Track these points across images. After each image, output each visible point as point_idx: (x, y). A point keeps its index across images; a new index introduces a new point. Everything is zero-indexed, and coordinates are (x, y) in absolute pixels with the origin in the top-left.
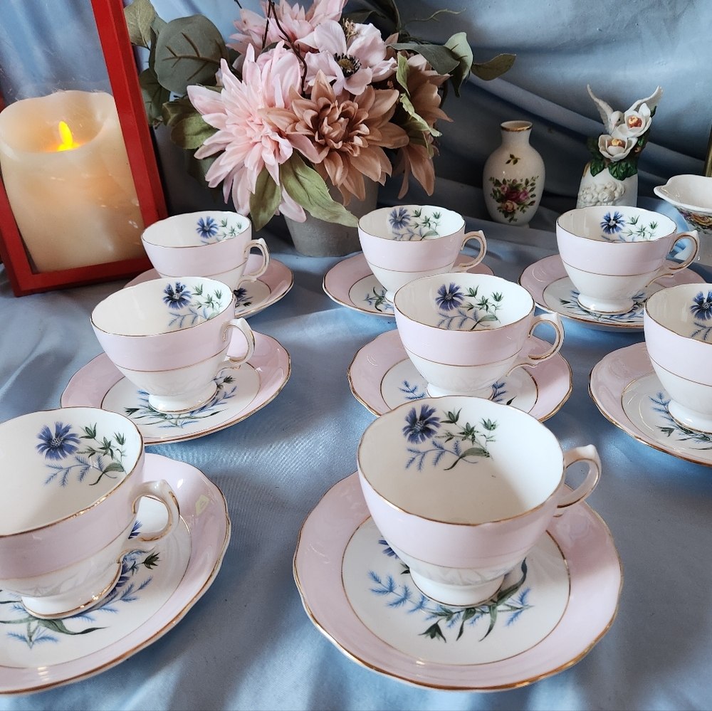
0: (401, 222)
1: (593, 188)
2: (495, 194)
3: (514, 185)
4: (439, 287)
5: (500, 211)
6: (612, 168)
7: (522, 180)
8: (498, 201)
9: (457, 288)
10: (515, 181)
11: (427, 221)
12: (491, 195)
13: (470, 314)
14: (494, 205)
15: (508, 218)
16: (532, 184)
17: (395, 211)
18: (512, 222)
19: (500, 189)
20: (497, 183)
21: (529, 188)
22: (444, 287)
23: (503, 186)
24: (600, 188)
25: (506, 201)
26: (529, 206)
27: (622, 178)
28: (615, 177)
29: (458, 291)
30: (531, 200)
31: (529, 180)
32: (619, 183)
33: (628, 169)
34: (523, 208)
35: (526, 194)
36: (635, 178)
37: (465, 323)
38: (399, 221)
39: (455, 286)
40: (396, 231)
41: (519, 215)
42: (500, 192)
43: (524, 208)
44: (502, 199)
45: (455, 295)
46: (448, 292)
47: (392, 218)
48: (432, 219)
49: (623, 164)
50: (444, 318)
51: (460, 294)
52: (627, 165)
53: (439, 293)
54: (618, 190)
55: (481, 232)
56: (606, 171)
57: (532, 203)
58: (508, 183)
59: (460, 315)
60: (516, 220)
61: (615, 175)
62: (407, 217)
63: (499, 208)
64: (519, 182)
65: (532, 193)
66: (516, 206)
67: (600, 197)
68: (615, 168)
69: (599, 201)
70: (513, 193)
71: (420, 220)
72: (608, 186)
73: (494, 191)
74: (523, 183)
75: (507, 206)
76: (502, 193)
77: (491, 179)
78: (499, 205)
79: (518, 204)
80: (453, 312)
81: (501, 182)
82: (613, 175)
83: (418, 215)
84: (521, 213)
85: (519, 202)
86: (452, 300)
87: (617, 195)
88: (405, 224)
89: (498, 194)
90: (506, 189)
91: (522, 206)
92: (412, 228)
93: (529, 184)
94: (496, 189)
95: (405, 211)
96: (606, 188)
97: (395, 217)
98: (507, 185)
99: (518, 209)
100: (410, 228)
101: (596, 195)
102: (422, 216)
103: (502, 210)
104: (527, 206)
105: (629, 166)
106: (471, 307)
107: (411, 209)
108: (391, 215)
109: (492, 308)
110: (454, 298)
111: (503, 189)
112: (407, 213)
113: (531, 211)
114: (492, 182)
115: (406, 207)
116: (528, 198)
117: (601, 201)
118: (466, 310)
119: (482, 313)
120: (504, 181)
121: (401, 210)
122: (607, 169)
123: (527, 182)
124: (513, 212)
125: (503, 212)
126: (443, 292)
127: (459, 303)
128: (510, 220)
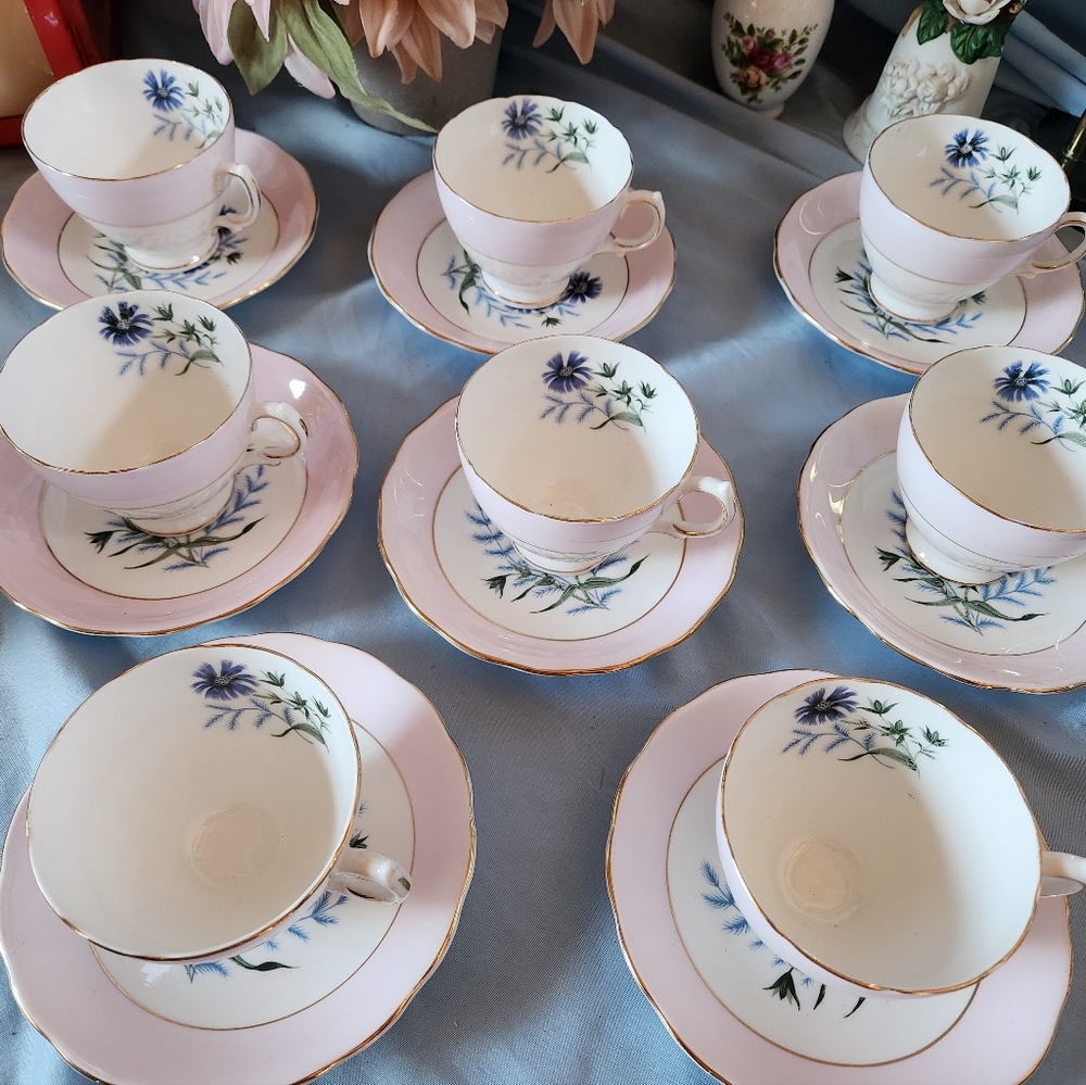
0: (524, 127)
1: (912, 69)
2: (731, 49)
3: (769, 41)
4: (550, 357)
5: (734, 81)
6: (958, 35)
7: (784, 33)
8: (734, 62)
9: (582, 360)
10: (770, 32)
11: (572, 133)
12: (724, 47)
13: (600, 402)
14: (726, 69)
15: (747, 97)
16: (802, 42)
17: (514, 105)
18: (753, 103)
19: (740, 41)
20: (738, 28)
21: (796, 47)
22: (560, 357)
23: (747, 37)
24: (924, 71)
25: (747, 67)
26: (789, 81)
27: (969, 59)
28: (957, 55)
29: (583, 365)
30: (796, 68)
31: (799, 32)
32: (963, 70)
33: (985, 44)
34: (777, 83)
35: (787, 58)
36: (993, 62)
37: (589, 414)
38: (519, 125)
39: (579, 357)
40: (514, 142)
41: (767, 93)
42: (739, 49)
43: (779, 84)
44: (743, 61)
45: (578, 371)
46: (565, 364)
47: (508, 118)
48: (582, 131)
49: (981, 33)
50: (553, 404)
51: (586, 369)
52: (986, 36)
53: (550, 365)
54: (957, 81)
55: (657, 196)
56: (945, 38)
57: (795, 75)
58: (757, 34)
59: (582, 400)
60: (760, 101)
61: (960, 51)
62: (535, 118)
63: (733, 75)
64: (778, 35)
65: (800, 57)
66: (764, 78)
67: (919, 91)
68: (962, 38)
69: (916, 97)
70: (763, 53)
71: (559, 128)
72: (940, 72)
73: (729, 42)
74: (786, 38)
75: (749, 77)
76: (744, 50)
77: (729, 17)
78: (735, 70)
79: (769, 75)
80: (571, 396)
81: (745, 29)
82: (955, 49)
83: (557, 118)
84: (773, 90)
85: (772, 72)
86: (572, 378)
87: (951, 91)
88: (532, 130)
89: (735, 50)
90: (751, 45)
91: (776, 79)
92: (545, 141)
93: (798, 40)
94: (733, 38)
95: (534, 107)
96: (935, 74)
97: (514, 115)
98: (755, 39)
99: (767, 83)
100: (541, 139)
101: (913, 86)
102: (565, 121)
103: (738, 80)
104: (785, 80)
105: (991, 37)
106: (603, 393)
107: (544, 104)
108: (507, 112)
109: (635, 404)
110: (576, 375)
111: (747, 43)
112: (536, 111)
113: (790, 87)
114: (728, 24)
115: (534, 99)
116: (790, 66)
117: (921, 97)
118: (594, 395)
119: (619, 406)
120: (751, 28)
121: (525, 105)
122: (949, 34)
123: (794, 35)
124: (758, 87)
125: (740, 84)
126: (557, 364)
127: (584, 383)
128: (750, 100)
